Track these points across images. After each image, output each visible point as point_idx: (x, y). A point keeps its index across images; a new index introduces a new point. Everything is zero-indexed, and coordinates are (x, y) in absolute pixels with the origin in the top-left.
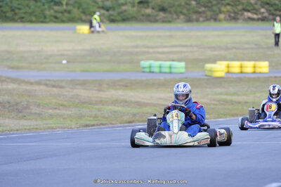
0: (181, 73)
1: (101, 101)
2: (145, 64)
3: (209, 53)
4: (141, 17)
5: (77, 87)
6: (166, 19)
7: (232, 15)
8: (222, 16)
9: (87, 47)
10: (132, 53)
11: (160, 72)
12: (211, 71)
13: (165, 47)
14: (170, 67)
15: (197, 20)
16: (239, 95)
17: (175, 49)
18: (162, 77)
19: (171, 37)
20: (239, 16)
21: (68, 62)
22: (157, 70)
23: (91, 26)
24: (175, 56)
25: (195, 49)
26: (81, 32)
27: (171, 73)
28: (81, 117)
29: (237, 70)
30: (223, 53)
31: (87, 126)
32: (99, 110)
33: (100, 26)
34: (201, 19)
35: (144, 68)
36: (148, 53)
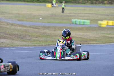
0: (88, 25)
1: (55, 35)
2: (74, 20)
3: (100, 17)
4: (73, 1)
5: (46, 29)
6: (83, 3)
7: (110, 1)
8: (106, 2)
9: (50, 13)
10: (68, 16)
11: (80, 24)
12: (100, 24)
13: (82, 14)
14: (84, 22)
15: (96, 3)
16: (111, 35)
17: (86, 15)
18: (80, 26)
19: (85, 10)
20: (113, 2)
21: (42, 19)
22: (78, 23)
23: (52, 4)
24: (86, 18)
25: (94, 15)
26: (48, 6)
27: (84, 24)
28: (47, 41)
29: (111, 24)
30: (106, 17)
31: (49, 45)
32: (54, 39)
33: (56, 5)
34: (97, 3)
35: (73, 22)
36: (75, 16)
